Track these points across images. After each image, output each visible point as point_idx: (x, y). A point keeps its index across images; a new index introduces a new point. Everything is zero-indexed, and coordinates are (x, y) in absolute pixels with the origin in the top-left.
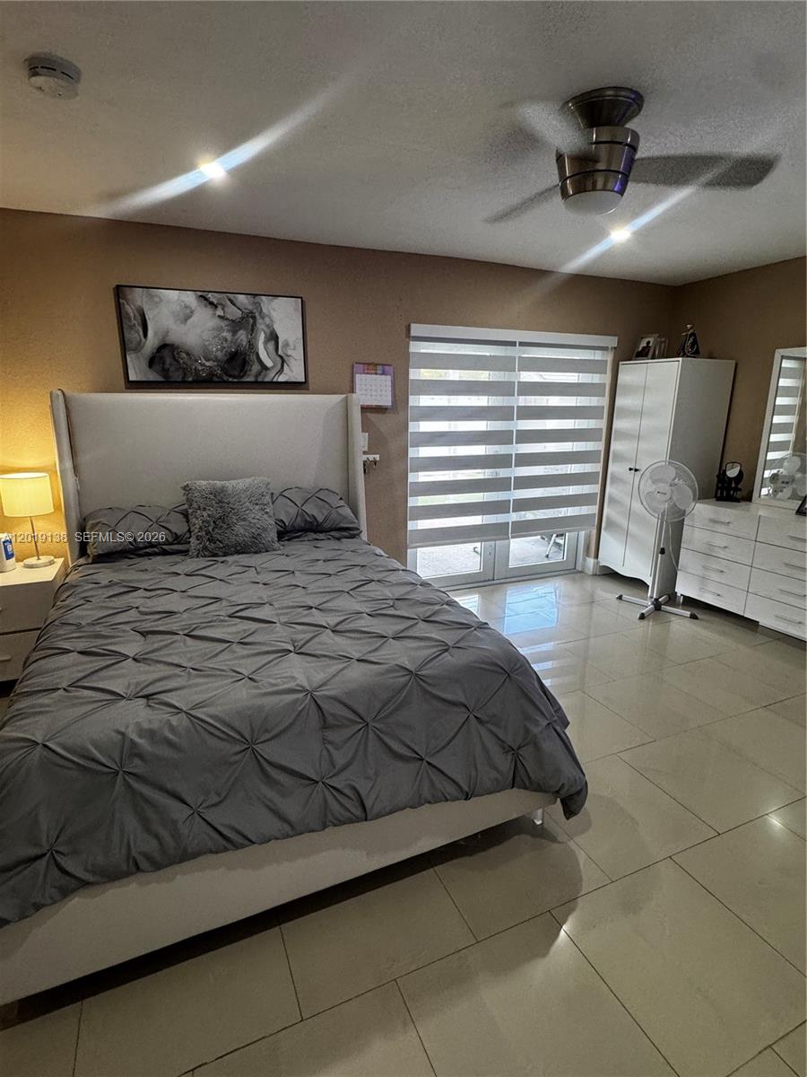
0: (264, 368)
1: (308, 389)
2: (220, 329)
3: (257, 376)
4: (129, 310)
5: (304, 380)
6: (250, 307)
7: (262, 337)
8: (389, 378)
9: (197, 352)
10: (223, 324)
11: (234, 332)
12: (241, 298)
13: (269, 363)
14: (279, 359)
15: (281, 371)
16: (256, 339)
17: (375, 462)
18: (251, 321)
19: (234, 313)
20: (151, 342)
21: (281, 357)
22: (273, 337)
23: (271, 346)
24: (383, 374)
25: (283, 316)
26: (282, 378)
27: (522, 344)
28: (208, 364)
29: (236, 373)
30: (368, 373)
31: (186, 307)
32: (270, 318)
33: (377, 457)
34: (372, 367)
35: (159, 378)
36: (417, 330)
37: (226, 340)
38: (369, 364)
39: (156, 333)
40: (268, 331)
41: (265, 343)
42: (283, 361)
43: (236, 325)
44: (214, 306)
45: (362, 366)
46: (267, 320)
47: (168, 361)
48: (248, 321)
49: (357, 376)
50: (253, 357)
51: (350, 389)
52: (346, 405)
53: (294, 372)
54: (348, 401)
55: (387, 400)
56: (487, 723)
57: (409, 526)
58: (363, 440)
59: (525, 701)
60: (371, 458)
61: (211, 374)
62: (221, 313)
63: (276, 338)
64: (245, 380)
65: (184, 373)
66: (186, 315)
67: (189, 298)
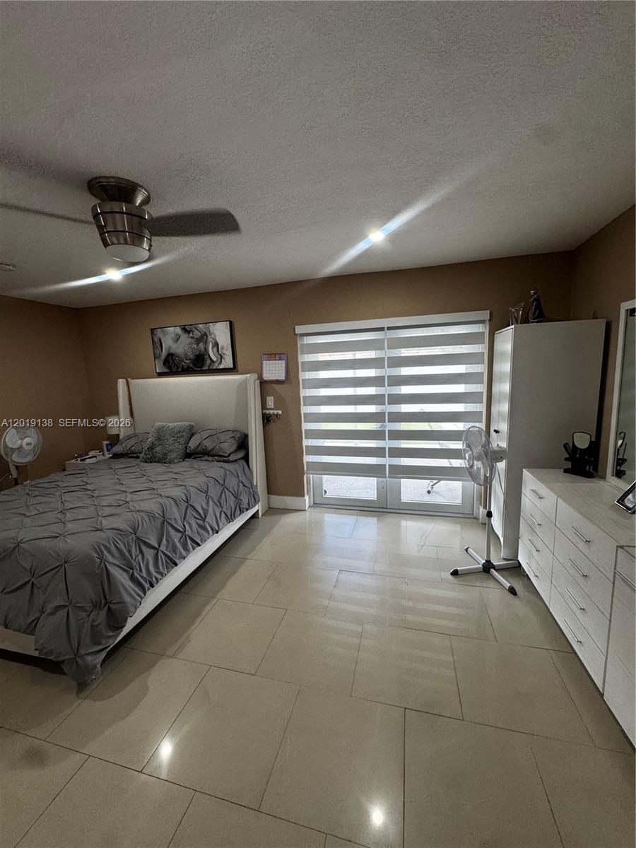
0: (213, 361)
1: (238, 372)
2: (191, 344)
3: (209, 366)
4: (156, 339)
5: (232, 367)
6: (204, 330)
7: (211, 345)
8: (284, 361)
9: (183, 356)
10: (193, 340)
11: (198, 344)
12: (201, 326)
13: (214, 359)
15: (221, 363)
16: (208, 347)
17: (277, 415)
18: (205, 337)
19: (197, 334)
20: (164, 353)
21: (220, 355)
22: (216, 345)
23: (215, 349)
24: (280, 360)
25: (220, 333)
26: (221, 367)
27: (389, 328)
28: (187, 362)
29: (199, 365)
30: (270, 360)
31: (177, 335)
33: (280, 412)
34: (273, 356)
35: (168, 371)
36: (300, 329)
37: (194, 348)
38: (271, 354)
39: (166, 350)
40: (213, 342)
41: (212, 348)
42: (221, 357)
43: (198, 341)
44: (189, 332)
45: (266, 356)
46: (213, 335)
47: (171, 361)
48: (204, 338)
49: (264, 362)
50: (206, 357)
51: (260, 370)
52: (246, 380)
53: (228, 363)
54: (246, 379)
55: (282, 377)
56: (38, 588)
57: (308, 459)
58: (270, 401)
59: (62, 585)
60: (275, 412)
61: (188, 367)
62: (191, 335)
63: (218, 345)
64: (203, 368)
65: (178, 368)
66: (177, 339)
67: (178, 330)
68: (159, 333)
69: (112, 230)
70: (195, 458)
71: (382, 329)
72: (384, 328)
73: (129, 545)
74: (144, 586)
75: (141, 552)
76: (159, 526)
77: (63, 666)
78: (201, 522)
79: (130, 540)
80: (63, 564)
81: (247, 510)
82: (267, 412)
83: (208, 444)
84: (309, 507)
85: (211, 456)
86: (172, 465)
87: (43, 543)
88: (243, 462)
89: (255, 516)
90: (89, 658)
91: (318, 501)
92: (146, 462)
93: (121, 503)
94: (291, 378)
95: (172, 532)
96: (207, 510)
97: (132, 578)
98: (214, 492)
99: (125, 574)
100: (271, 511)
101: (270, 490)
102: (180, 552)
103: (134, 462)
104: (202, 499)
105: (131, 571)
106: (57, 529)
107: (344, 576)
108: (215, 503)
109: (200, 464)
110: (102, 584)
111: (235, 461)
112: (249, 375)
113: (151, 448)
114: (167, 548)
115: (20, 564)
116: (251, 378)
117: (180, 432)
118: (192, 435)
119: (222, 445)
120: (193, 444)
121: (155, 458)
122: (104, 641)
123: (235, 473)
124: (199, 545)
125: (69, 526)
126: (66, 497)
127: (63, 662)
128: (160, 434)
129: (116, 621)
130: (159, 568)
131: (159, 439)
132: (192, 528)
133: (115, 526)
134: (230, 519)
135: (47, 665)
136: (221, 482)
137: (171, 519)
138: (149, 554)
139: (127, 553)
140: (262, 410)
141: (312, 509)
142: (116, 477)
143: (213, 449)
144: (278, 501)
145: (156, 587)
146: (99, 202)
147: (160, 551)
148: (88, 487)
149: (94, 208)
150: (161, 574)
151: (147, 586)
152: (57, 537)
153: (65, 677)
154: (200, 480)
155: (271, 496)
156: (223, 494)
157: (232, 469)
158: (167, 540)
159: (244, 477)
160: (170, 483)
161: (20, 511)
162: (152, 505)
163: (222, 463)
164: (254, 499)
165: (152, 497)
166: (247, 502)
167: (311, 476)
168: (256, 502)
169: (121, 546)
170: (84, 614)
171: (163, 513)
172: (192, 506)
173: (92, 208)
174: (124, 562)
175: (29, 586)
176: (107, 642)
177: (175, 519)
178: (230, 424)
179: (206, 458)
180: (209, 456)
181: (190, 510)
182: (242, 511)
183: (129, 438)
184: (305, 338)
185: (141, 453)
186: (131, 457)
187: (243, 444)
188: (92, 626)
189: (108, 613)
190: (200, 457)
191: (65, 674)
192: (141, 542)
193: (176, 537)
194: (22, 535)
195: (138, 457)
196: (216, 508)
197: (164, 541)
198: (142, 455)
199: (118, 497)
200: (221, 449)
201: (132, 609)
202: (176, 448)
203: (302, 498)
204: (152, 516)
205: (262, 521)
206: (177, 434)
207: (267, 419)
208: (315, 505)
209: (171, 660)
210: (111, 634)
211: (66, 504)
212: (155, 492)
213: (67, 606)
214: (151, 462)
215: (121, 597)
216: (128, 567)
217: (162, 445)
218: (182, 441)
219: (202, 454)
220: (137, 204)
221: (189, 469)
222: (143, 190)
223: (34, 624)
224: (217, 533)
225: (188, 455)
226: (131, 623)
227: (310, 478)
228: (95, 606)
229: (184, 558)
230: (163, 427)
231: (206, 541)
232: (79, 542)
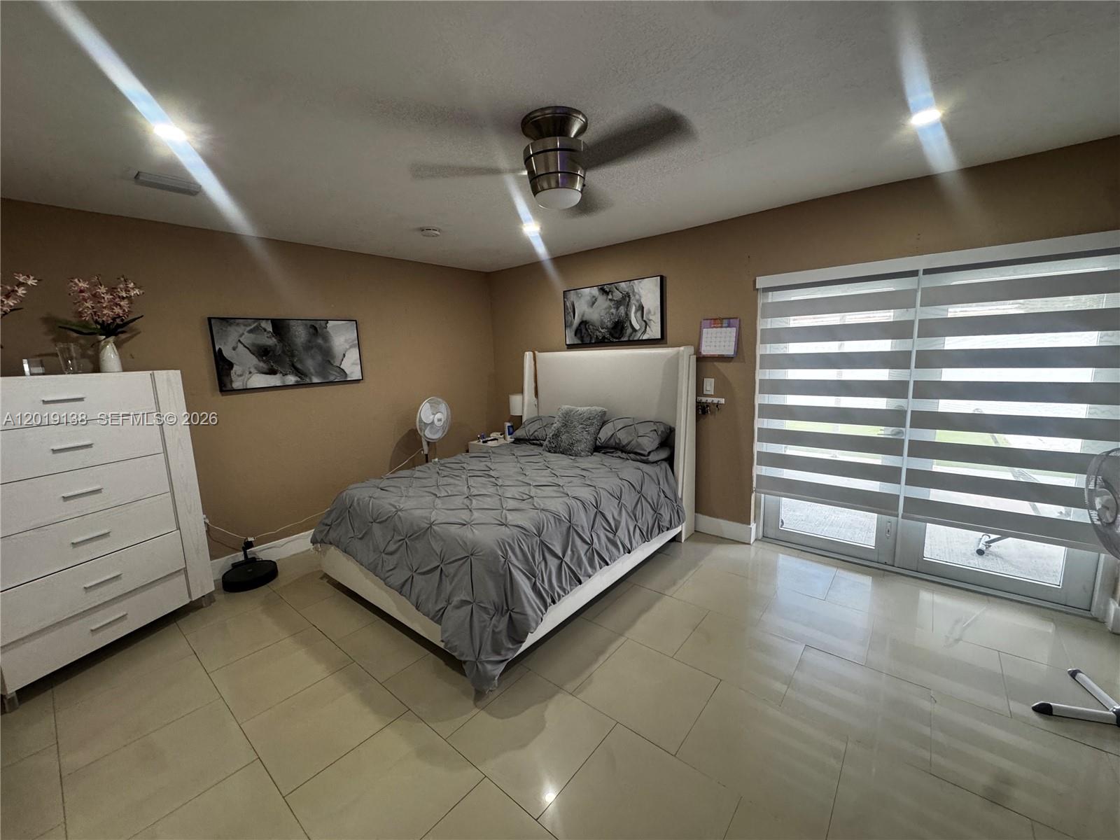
0: (634, 330)
1: (666, 343)
2: (610, 307)
3: (629, 337)
4: (568, 304)
5: (659, 337)
6: (627, 290)
7: (633, 309)
9: (598, 324)
10: (612, 304)
11: (617, 308)
12: (623, 285)
13: (637, 326)
14: (644, 323)
15: (645, 332)
16: (630, 312)
17: (717, 405)
19: (618, 295)
20: (577, 321)
21: (645, 321)
22: (641, 308)
23: (639, 314)
24: (728, 327)
25: (647, 292)
26: (645, 337)
27: (927, 272)
28: (602, 331)
29: (617, 335)
30: (714, 327)
31: (594, 297)
32: (639, 295)
33: (722, 401)
34: (717, 322)
35: (580, 342)
36: (762, 282)
37: (612, 314)
38: (715, 319)
39: (579, 316)
40: (637, 304)
41: (636, 313)
42: (646, 324)
43: (618, 304)
44: (607, 293)
45: (709, 321)
46: (637, 297)
47: (584, 331)
48: (626, 299)
49: (705, 330)
50: (627, 324)
51: (697, 344)
52: (677, 358)
53: (654, 332)
54: (678, 353)
55: (729, 350)
56: (447, 576)
57: (760, 470)
58: (709, 385)
59: (468, 578)
60: (716, 400)
61: (604, 337)
62: (610, 297)
63: (643, 308)
64: (622, 339)
65: (591, 338)
66: (593, 302)
67: (595, 291)
68: (572, 296)
69: (544, 172)
70: (604, 453)
71: (914, 273)
72: (917, 271)
73: (532, 548)
74: (548, 600)
75: (544, 559)
76: (565, 533)
77: (464, 667)
78: (611, 536)
79: (535, 543)
80: (470, 554)
81: (668, 529)
82: (704, 399)
83: (623, 437)
84: (756, 540)
85: (625, 453)
86: (579, 459)
87: (453, 529)
88: (665, 465)
89: (676, 539)
90: (489, 667)
91: (771, 533)
92: (550, 451)
93: (525, 497)
94: (744, 352)
95: (578, 542)
96: (620, 522)
97: (534, 587)
98: (629, 499)
99: (527, 581)
100: (697, 535)
101: (699, 507)
102: (586, 570)
103: (537, 450)
104: (615, 507)
105: (534, 579)
106: (464, 516)
107: (811, 656)
108: (628, 513)
109: (612, 461)
110: (505, 585)
111: (656, 462)
112: (682, 348)
113: (556, 436)
114: (571, 560)
115: (431, 545)
116: (686, 352)
117: (589, 419)
118: (604, 423)
119: (640, 440)
120: (604, 435)
121: (560, 447)
122: (503, 652)
123: (655, 479)
124: (608, 564)
125: (476, 514)
126: (471, 481)
127: (465, 662)
128: (568, 420)
129: (517, 632)
130: (562, 583)
131: (565, 425)
132: (600, 543)
133: (520, 523)
134: (646, 537)
135: (449, 659)
136: (638, 488)
137: (577, 526)
138: (553, 563)
139: (530, 557)
140: (697, 395)
141: (760, 545)
142: (518, 465)
143: (630, 443)
144: (710, 524)
145: (558, 603)
146: (532, 141)
147: (564, 564)
148: (492, 473)
149: (527, 149)
150: (564, 590)
151: (549, 601)
152: (465, 525)
153: (463, 677)
154: (610, 483)
155: (700, 516)
156: (639, 505)
157: (651, 473)
158: (572, 551)
159: (666, 484)
160: (577, 481)
161: (432, 490)
162: (557, 505)
163: (639, 464)
164: (678, 516)
165: (558, 495)
166: (668, 518)
167: (763, 495)
168: (680, 522)
169: (526, 549)
170: (486, 617)
171: (570, 519)
172: (601, 512)
173: (525, 150)
174: (527, 568)
175: (440, 568)
176: (506, 655)
177: (582, 527)
178: (652, 414)
179: (619, 454)
180: (622, 451)
181: (599, 518)
182: (661, 530)
183: (532, 421)
184: (770, 293)
185: (544, 440)
186: (534, 444)
187: (667, 441)
188: (493, 631)
189: (509, 620)
190: (612, 453)
191: (465, 675)
192: (545, 547)
193: (582, 549)
194: (438, 516)
195: (541, 445)
196: (629, 520)
197: (569, 552)
198: (546, 443)
199: (521, 489)
200: (639, 445)
201: (533, 624)
202: (584, 439)
203: (744, 526)
204: (558, 519)
205: (685, 547)
206: (587, 420)
207: (702, 410)
208: (765, 538)
209: (570, 697)
210: (511, 646)
211: (472, 490)
212: (561, 489)
213: (471, 603)
214: (555, 452)
215: (523, 606)
216: (531, 574)
217: (568, 433)
218: (592, 430)
219: (612, 448)
220: (572, 136)
221: (599, 466)
222: (581, 117)
223: (441, 613)
224: (629, 552)
225: (597, 449)
226: (531, 639)
227: (762, 499)
228: (497, 610)
229: (590, 577)
230: (571, 411)
231: (615, 560)
232: (485, 535)
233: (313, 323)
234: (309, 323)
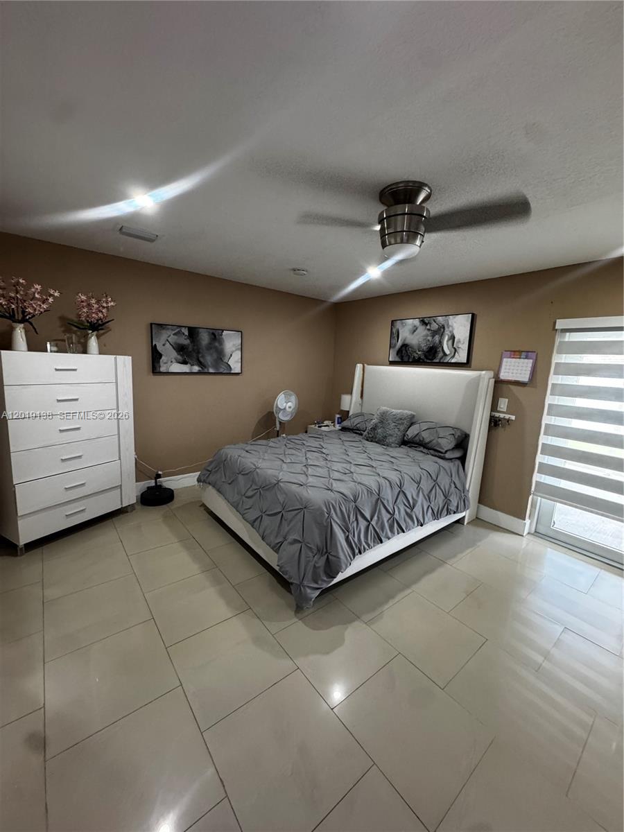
0: (445, 354)
1: (470, 367)
2: (427, 336)
3: (440, 359)
4: (394, 330)
5: (465, 362)
6: (442, 323)
7: (446, 338)
8: (531, 361)
9: (416, 348)
10: (429, 333)
11: (433, 336)
12: (440, 319)
13: (447, 352)
14: (453, 350)
15: (453, 356)
16: (443, 340)
17: (508, 420)
18: (442, 330)
19: (435, 326)
20: (399, 343)
21: (455, 348)
22: (453, 338)
23: (450, 342)
24: (526, 358)
25: (459, 326)
26: (453, 361)
28: (419, 353)
29: (430, 358)
30: (513, 358)
31: (415, 326)
32: (452, 327)
33: (513, 418)
34: (516, 354)
35: (400, 360)
36: (561, 324)
37: (429, 340)
38: (514, 351)
39: (401, 340)
40: (450, 335)
41: (448, 341)
42: (456, 350)
43: (434, 333)
44: (426, 324)
45: (509, 352)
46: (451, 329)
47: (404, 352)
48: (441, 330)
49: (505, 360)
50: (440, 349)
51: (497, 369)
52: (479, 378)
53: (462, 357)
54: (480, 376)
55: (525, 377)
56: (285, 520)
57: (537, 477)
58: (503, 404)
59: (300, 524)
60: (507, 416)
61: (419, 358)
62: (428, 327)
63: (454, 337)
64: (435, 361)
65: (409, 359)
66: (414, 330)
67: (417, 322)
68: (398, 324)
69: (393, 231)
70: (410, 447)
73: (349, 510)
74: (356, 550)
75: (357, 520)
76: (374, 502)
77: (292, 587)
78: (409, 511)
79: (351, 507)
80: (304, 507)
81: (455, 513)
82: (497, 415)
83: (426, 436)
84: (529, 533)
85: (427, 448)
86: (391, 449)
88: (458, 463)
89: (460, 521)
90: (309, 591)
91: (542, 530)
92: (367, 440)
93: (347, 472)
94: (538, 379)
95: (383, 511)
96: (417, 501)
97: (347, 539)
98: (426, 485)
99: (343, 535)
100: (477, 521)
101: (482, 500)
102: (387, 533)
103: (358, 438)
104: (414, 489)
105: (347, 533)
106: (302, 479)
107: (568, 638)
108: (424, 495)
109: (416, 454)
110: (326, 536)
111: (451, 459)
112: (484, 372)
113: (374, 428)
114: (377, 523)
115: (277, 497)
116: (486, 376)
117: (401, 419)
118: (412, 424)
119: (440, 440)
120: (411, 433)
121: (376, 438)
122: (320, 582)
123: (449, 472)
124: (404, 532)
125: (311, 479)
126: (309, 455)
127: (292, 584)
128: (384, 418)
129: (331, 570)
130: (367, 540)
131: (381, 422)
132: (400, 515)
133: (342, 490)
134: (437, 516)
135: (281, 580)
136: (434, 478)
137: (384, 499)
138: (363, 524)
139: (346, 517)
140: (492, 411)
141: (531, 538)
142: (344, 447)
143: (431, 441)
144: (488, 513)
145: (363, 554)
146: (385, 208)
147: (371, 526)
148: (324, 451)
149: (382, 214)
150: (369, 545)
151: (357, 551)
152: (302, 485)
153: (288, 594)
154: (414, 471)
155: (482, 506)
156: (434, 491)
157: (447, 468)
158: (378, 517)
159: (457, 478)
160: (386, 465)
161: (280, 457)
162: (371, 482)
163: (436, 459)
164: (464, 504)
165: (372, 474)
166: (456, 504)
167: (539, 498)
168: (465, 508)
169: (344, 510)
170: (311, 554)
171: (379, 491)
172: (403, 492)
173: (380, 214)
174: (344, 524)
175: (281, 514)
176: (321, 585)
177: (388, 501)
178: (451, 420)
179: (422, 449)
180: (424, 447)
181: (401, 497)
182: (448, 513)
183: (357, 415)
184: (568, 334)
185: (364, 431)
186: (356, 433)
187: (462, 443)
188: (315, 565)
189: (326, 560)
190: (416, 447)
191: (292, 594)
192: (358, 511)
193: (386, 516)
194: (284, 476)
195: (362, 435)
196: (425, 501)
197: (375, 518)
198: (365, 433)
199: (345, 465)
200: (439, 444)
201: (344, 566)
202: (395, 433)
203: (521, 521)
204: (370, 492)
205: (467, 531)
206: (399, 420)
207: (494, 423)
208: (537, 534)
209: (364, 625)
210: (325, 579)
211: (309, 461)
212: (374, 470)
213: (299, 542)
214: (371, 441)
215: (337, 552)
216: (346, 530)
217: (384, 428)
218: (402, 428)
219: (417, 444)
220: (418, 203)
221: (405, 456)
222: (427, 189)
223: (279, 545)
224: (422, 525)
225: (405, 442)
226: (340, 577)
227: (537, 502)
228: (318, 550)
229: (389, 539)
230: (387, 412)
231: (409, 530)
232: (315, 495)
233: (214, 331)
234: (211, 331)
